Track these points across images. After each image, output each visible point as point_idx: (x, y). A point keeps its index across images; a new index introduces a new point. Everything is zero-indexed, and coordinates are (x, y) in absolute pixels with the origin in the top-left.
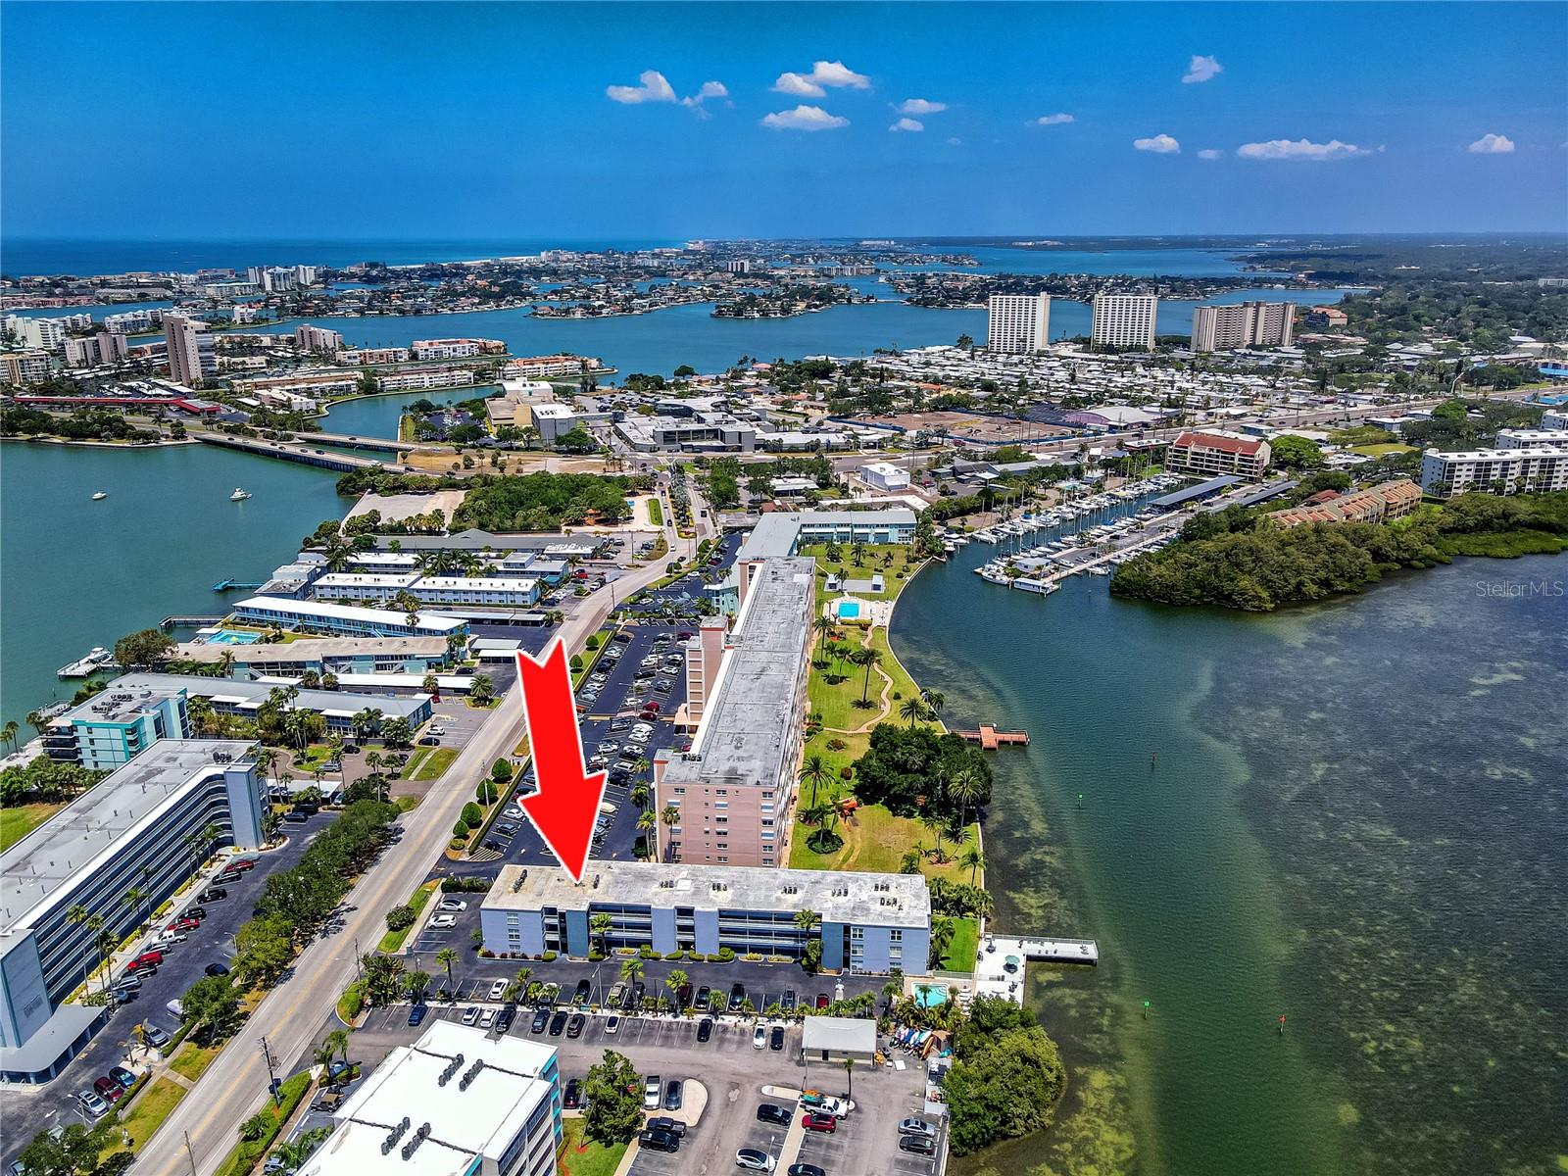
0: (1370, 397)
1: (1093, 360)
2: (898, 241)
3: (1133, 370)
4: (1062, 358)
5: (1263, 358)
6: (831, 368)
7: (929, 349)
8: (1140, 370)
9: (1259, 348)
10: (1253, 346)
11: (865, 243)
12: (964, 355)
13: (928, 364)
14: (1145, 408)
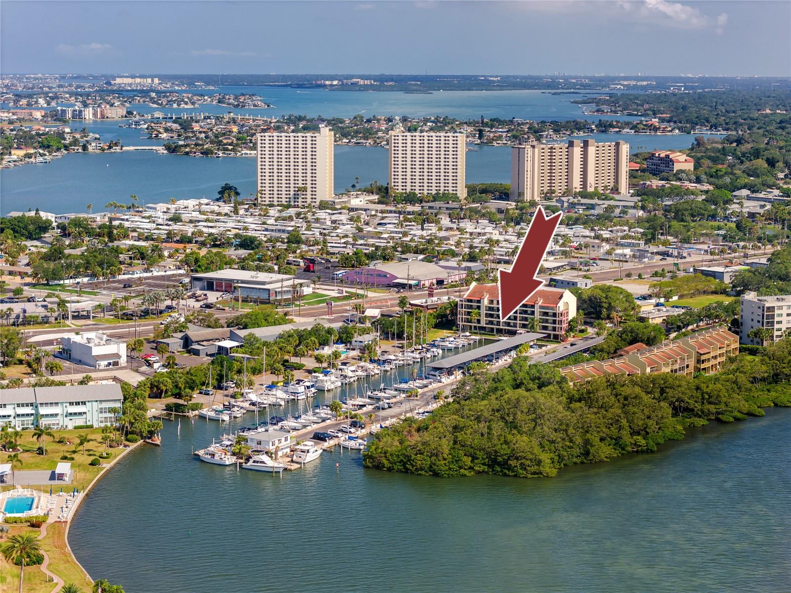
0: (705, 247)
1: (391, 212)
2: (163, 78)
3: (437, 222)
4: (351, 210)
5: (592, 207)
6: (44, 227)
7: (182, 203)
8: (445, 221)
9: (590, 196)
10: (584, 194)
11: (119, 81)
12: (226, 208)
13: (176, 219)
14: (442, 263)
